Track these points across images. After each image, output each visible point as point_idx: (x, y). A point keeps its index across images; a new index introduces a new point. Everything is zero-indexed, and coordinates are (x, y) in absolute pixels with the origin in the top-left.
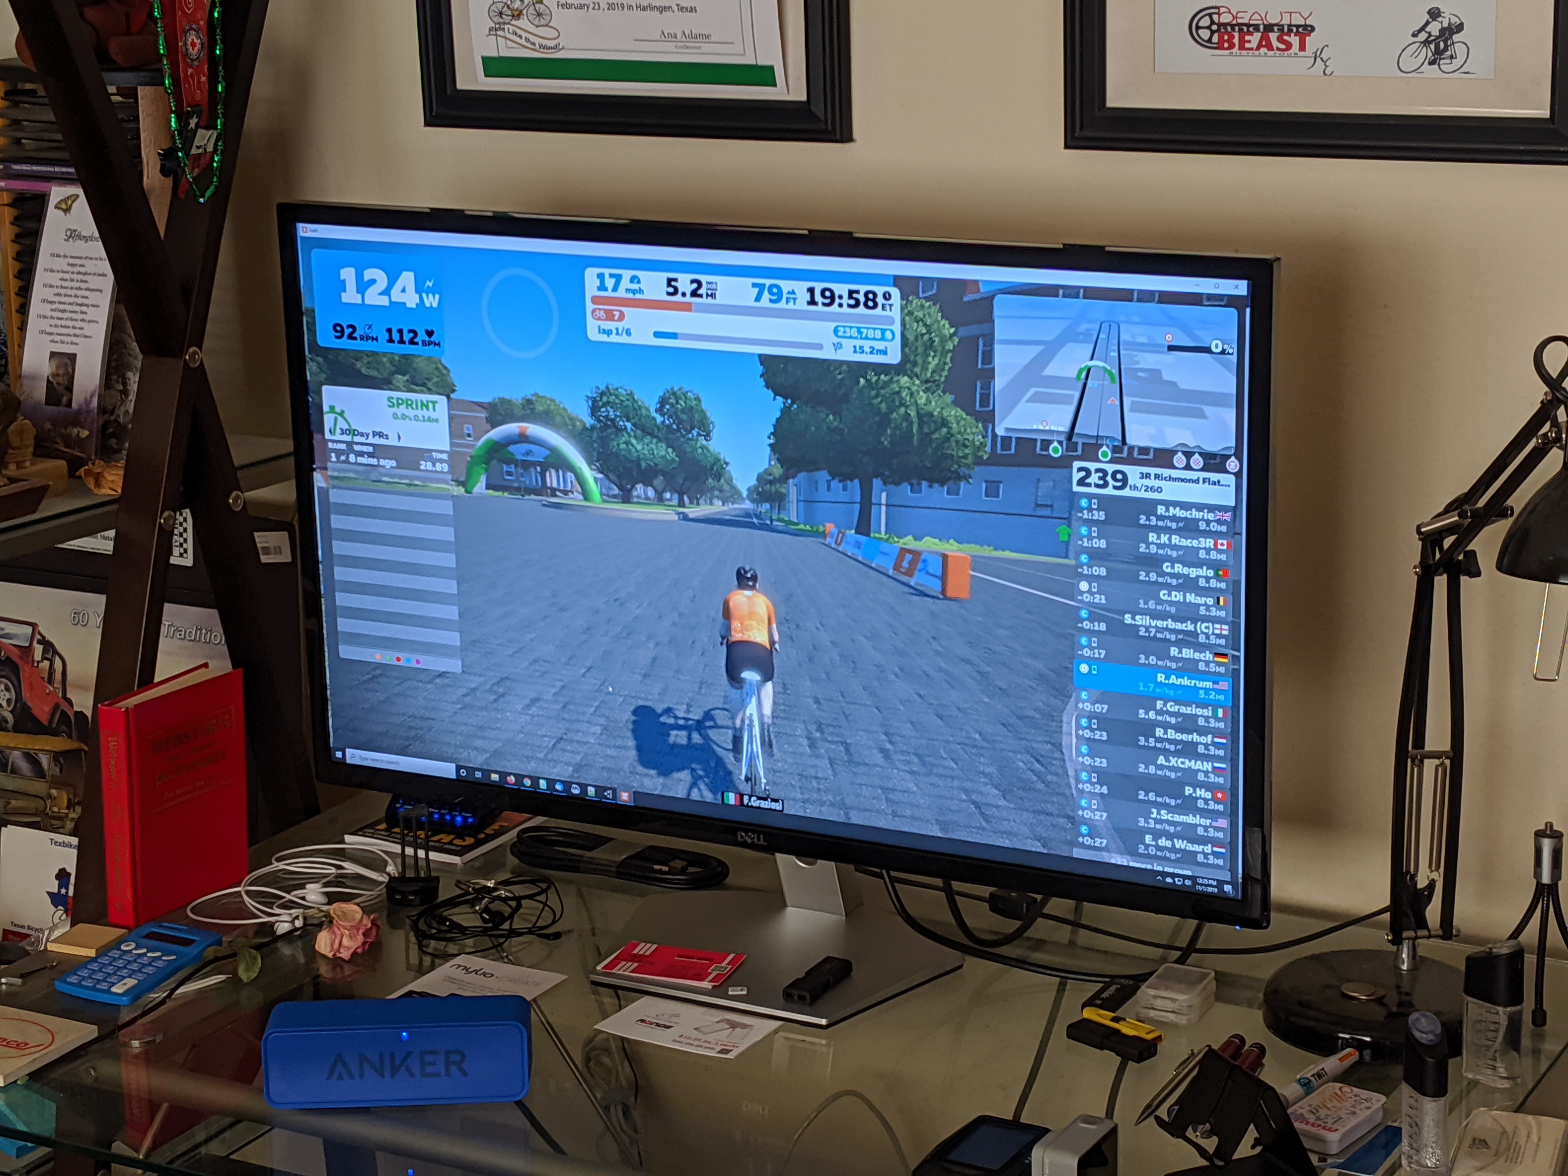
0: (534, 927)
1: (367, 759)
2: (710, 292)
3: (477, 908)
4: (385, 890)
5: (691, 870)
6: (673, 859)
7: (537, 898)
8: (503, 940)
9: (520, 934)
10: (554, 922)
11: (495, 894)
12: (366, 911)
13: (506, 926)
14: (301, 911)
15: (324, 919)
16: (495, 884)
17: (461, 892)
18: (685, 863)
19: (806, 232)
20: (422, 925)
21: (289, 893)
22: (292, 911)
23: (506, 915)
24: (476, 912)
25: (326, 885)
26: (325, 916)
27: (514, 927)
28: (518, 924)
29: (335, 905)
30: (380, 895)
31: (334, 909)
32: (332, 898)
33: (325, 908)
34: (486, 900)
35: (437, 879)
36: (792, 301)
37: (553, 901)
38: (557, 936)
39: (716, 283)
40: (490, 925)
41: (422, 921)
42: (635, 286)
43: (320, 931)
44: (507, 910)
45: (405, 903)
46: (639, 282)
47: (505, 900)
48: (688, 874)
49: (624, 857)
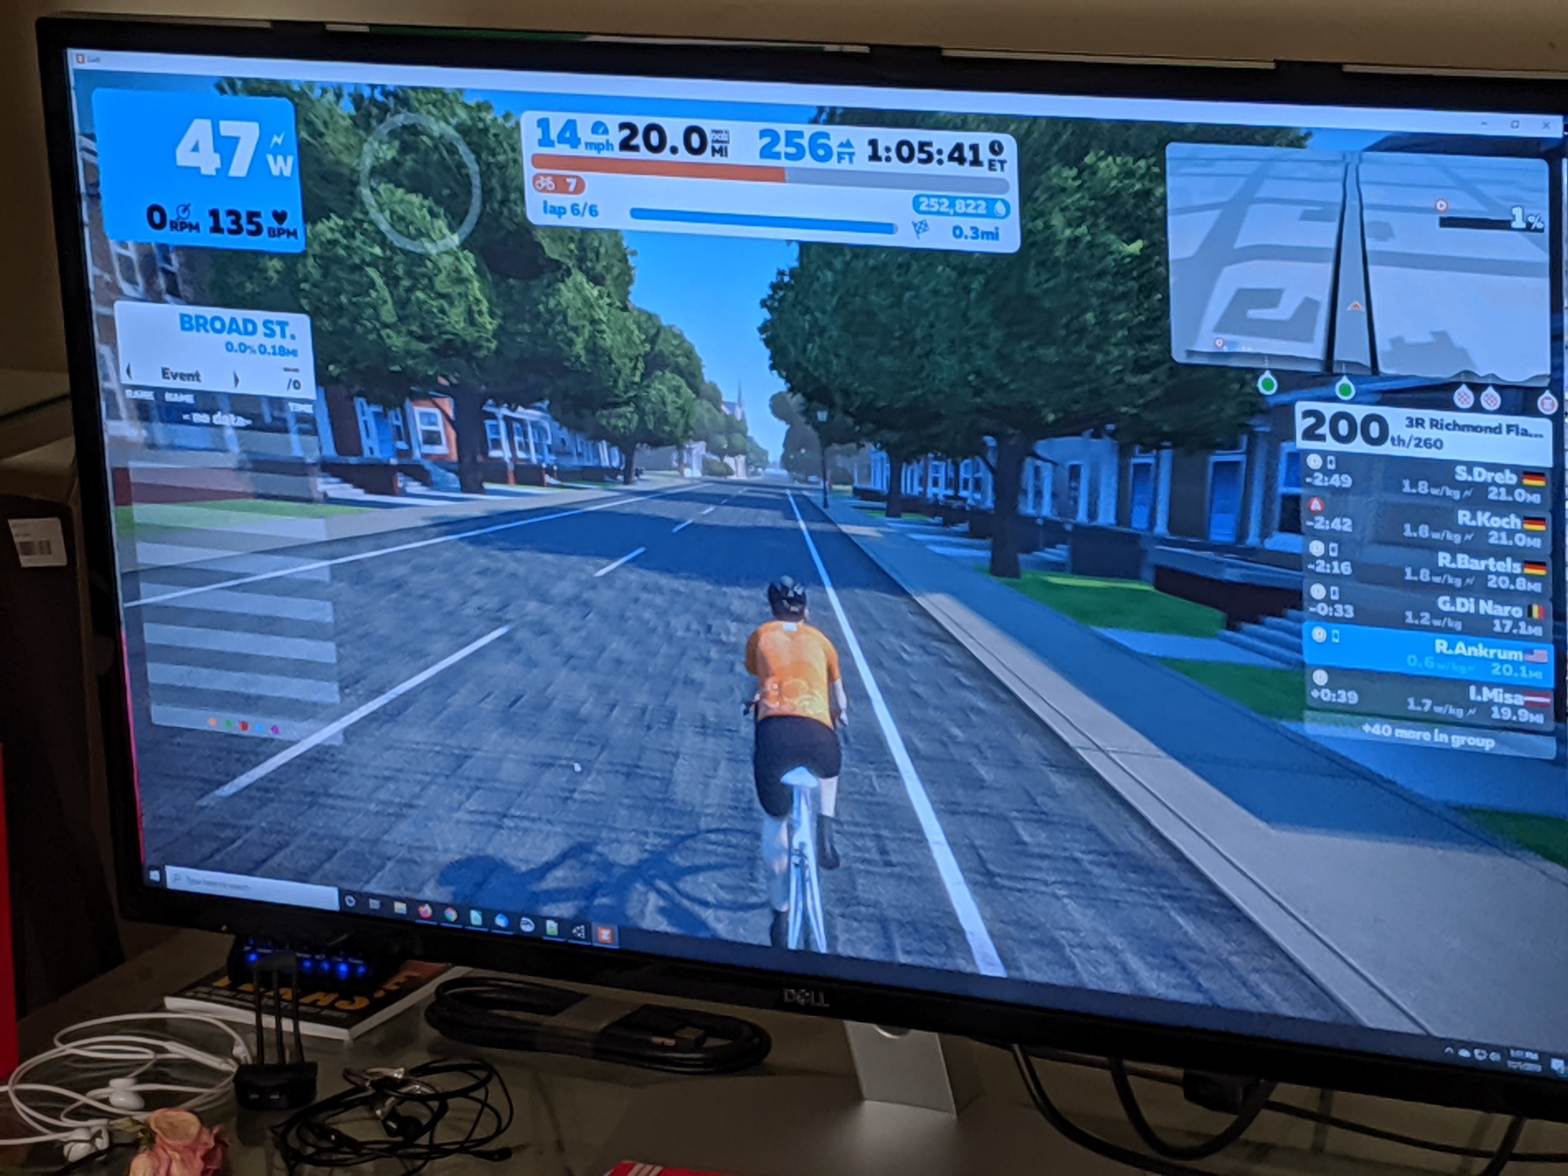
0: (467, 1140)
1: (198, 882)
2: (717, 146)
3: (379, 1112)
4: (232, 1085)
5: (712, 1042)
6: (682, 1027)
7: (472, 1094)
8: (419, 1163)
9: (448, 1153)
10: (499, 1131)
11: (405, 1090)
12: (206, 1119)
13: (424, 1140)
14: (103, 1121)
15: (140, 1135)
16: (405, 1074)
17: (350, 1087)
18: (700, 1032)
19: (865, 49)
20: (293, 1141)
21: (83, 1092)
22: (91, 1122)
23: (424, 1122)
24: (376, 1118)
25: (141, 1079)
26: (142, 1131)
27: (437, 1141)
28: (443, 1135)
29: (158, 1113)
30: (227, 1093)
31: (156, 1119)
32: (151, 1101)
33: (141, 1117)
34: (392, 1099)
35: (313, 1067)
36: (847, 157)
37: (496, 1097)
38: (504, 1154)
39: (727, 132)
40: (399, 1139)
41: (293, 1132)
42: (600, 139)
43: (136, 1154)
44: (423, 1114)
45: (264, 1106)
46: (606, 132)
47: (422, 1099)
48: (707, 1050)
49: (604, 1024)
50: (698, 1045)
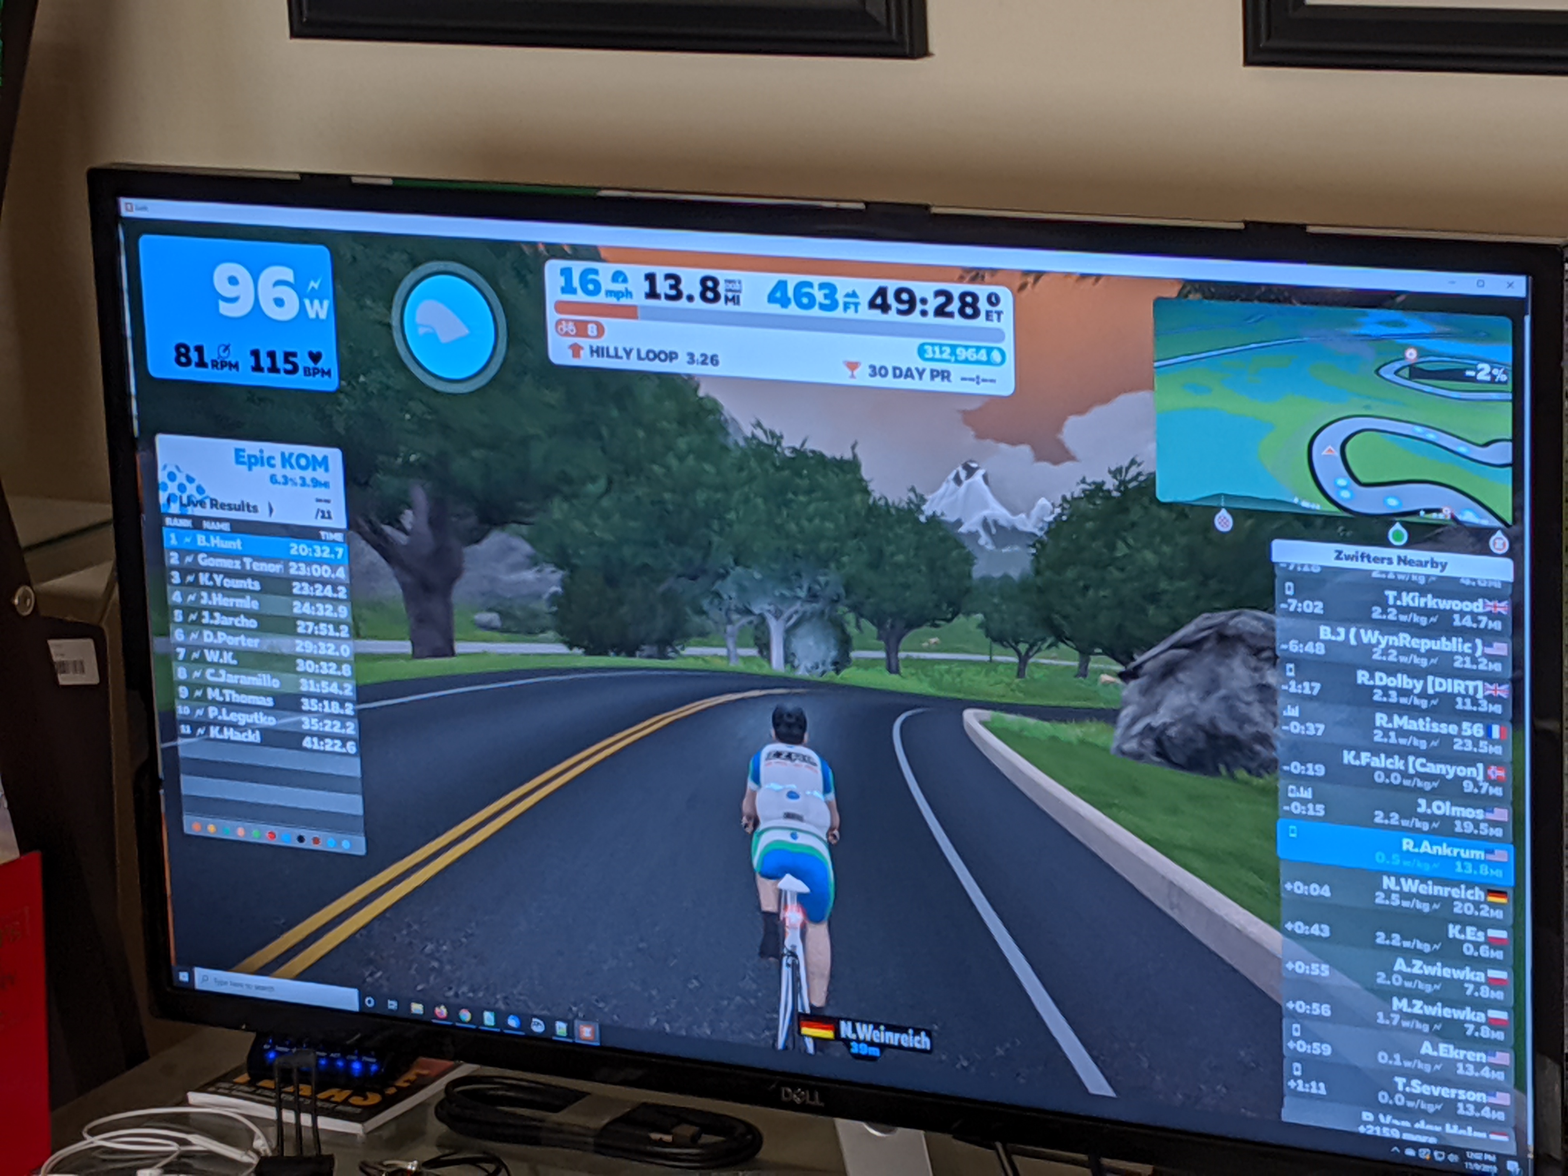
1: (224, 983)
2: (730, 295)
5: (708, 1139)
6: (680, 1124)
16: (418, 1166)
18: (696, 1129)
19: (862, 206)
25: (165, 1170)
35: (330, 1159)
36: (852, 307)
39: (740, 282)
42: (619, 287)
46: (625, 280)
48: (702, 1147)
49: (605, 1121)
50: (694, 1141)
